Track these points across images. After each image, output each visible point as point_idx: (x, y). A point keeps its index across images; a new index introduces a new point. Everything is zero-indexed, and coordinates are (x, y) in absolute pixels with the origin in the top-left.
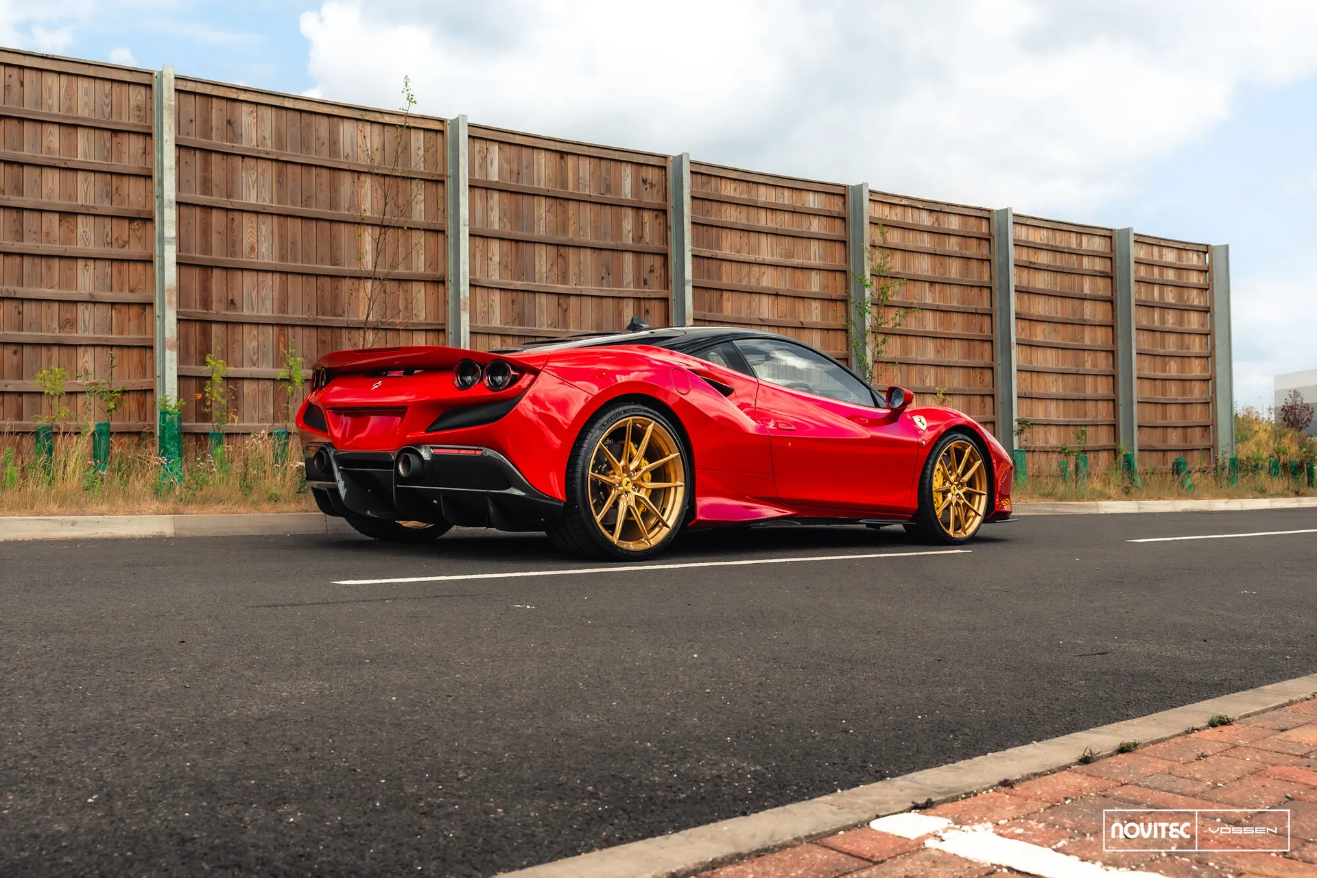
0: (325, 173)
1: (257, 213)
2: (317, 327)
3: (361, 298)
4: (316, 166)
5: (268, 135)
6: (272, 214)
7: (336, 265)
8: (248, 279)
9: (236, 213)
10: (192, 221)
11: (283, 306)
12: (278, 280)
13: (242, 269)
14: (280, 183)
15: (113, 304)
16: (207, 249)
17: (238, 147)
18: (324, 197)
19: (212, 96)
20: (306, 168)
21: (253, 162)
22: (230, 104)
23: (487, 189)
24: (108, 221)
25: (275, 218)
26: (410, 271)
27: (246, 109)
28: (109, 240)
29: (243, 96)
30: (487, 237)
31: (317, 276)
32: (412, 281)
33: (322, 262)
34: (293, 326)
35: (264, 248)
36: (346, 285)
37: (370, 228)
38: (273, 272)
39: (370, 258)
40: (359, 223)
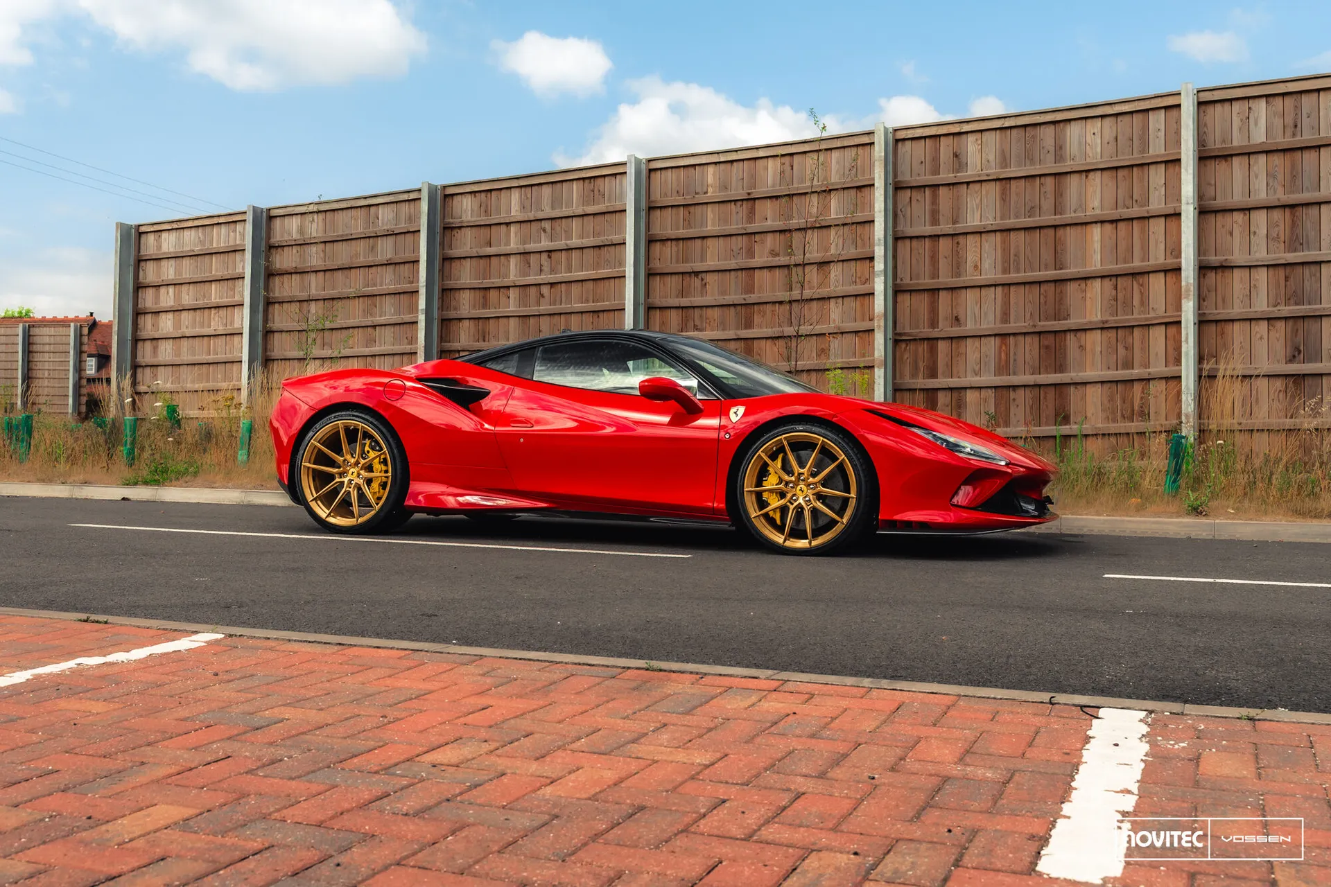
0: (1050, 181)
1: (981, 233)
2: (1040, 333)
3: (1088, 299)
4: (1040, 176)
5: (992, 158)
6: (995, 231)
7: (1061, 269)
8: (971, 295)
9: (961, 237)
10: (921, 251)
11: (1005, 317)
12: (1000, 293)
13: (966, 288)
14: (1003, 200)
15: (856, 332)
16: (935, 275)
17: (962, 176)
18: (1048, 204)
19: (940, 136)
20: (1030, 179)
21: (977, 186)
22: (956, 138)
23: (1249, 154)
24: (853, 263)
25: (998, 234)
26: (1147, 263)
27: (971, 138)
28: (854, 280)
29: (966, 128)
30: (1249, 209)
31: (1040, 283)
32: (1148, 273)
33: (1046, 269)
34: (1015, 334)
35: (987, 264)
36: (1072, 288)
37: (1099, 225)
38: (995, 286)
39: (1098, 257)
40: (1086, 224)
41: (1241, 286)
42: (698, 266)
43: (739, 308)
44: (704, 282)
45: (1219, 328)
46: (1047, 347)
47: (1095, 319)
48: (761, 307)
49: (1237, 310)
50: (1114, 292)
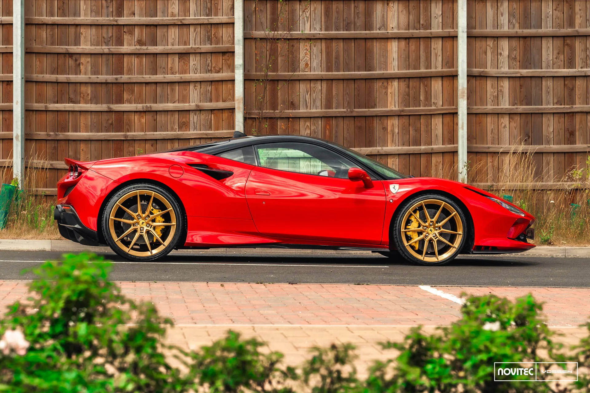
0: (361, 5)
1: (310, 39)
2: (354, 117)
3: (389, 93)
4: (355, 0)
6: (321, 39)
7: (370, 70)
8: (303, 86)
9: (295, 41)
11: (329, 104)
12: (325, 85)
13: (299, 80)
14: (327, 16)
15: (212, 110)
16: (275, 69)
18: (360, 22)
21: (308, 4)
24: (209, 56)
25: (323, 41)
26: (430, 70)
28: (209, 68)
30: (497, 37)
31: (354, 80)
32: (431, 77)
33: (359, 70)
34: (336, 117)
35: (315, 64)
36: (378, 85)
37: (397, 41)
38: (321, 80)
39: (395, 63)
40: (387, 38)
41: (492, 90)
42: (73, 49)
43: (111, 85)
44: (78, 62)
45: (478, 119)
46: (360, 128)
47: (394, 109)
48: (130, 86)
49: (490, 107)
50: (407, 89)
